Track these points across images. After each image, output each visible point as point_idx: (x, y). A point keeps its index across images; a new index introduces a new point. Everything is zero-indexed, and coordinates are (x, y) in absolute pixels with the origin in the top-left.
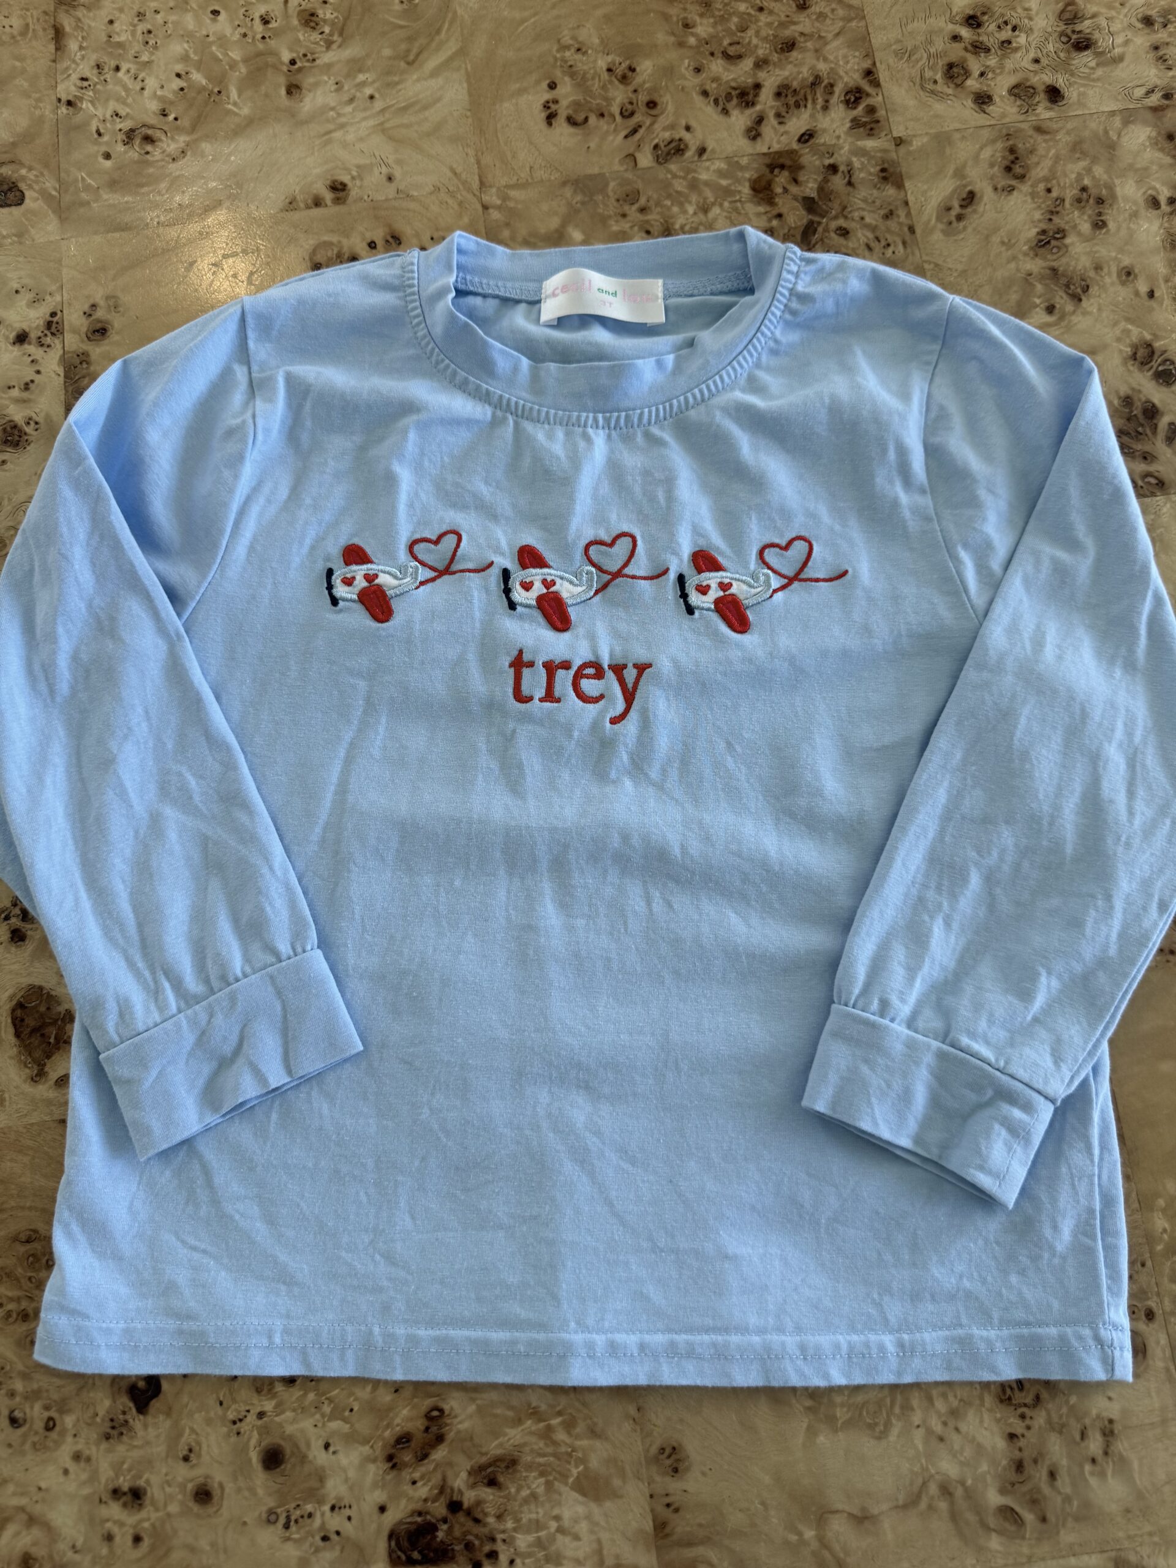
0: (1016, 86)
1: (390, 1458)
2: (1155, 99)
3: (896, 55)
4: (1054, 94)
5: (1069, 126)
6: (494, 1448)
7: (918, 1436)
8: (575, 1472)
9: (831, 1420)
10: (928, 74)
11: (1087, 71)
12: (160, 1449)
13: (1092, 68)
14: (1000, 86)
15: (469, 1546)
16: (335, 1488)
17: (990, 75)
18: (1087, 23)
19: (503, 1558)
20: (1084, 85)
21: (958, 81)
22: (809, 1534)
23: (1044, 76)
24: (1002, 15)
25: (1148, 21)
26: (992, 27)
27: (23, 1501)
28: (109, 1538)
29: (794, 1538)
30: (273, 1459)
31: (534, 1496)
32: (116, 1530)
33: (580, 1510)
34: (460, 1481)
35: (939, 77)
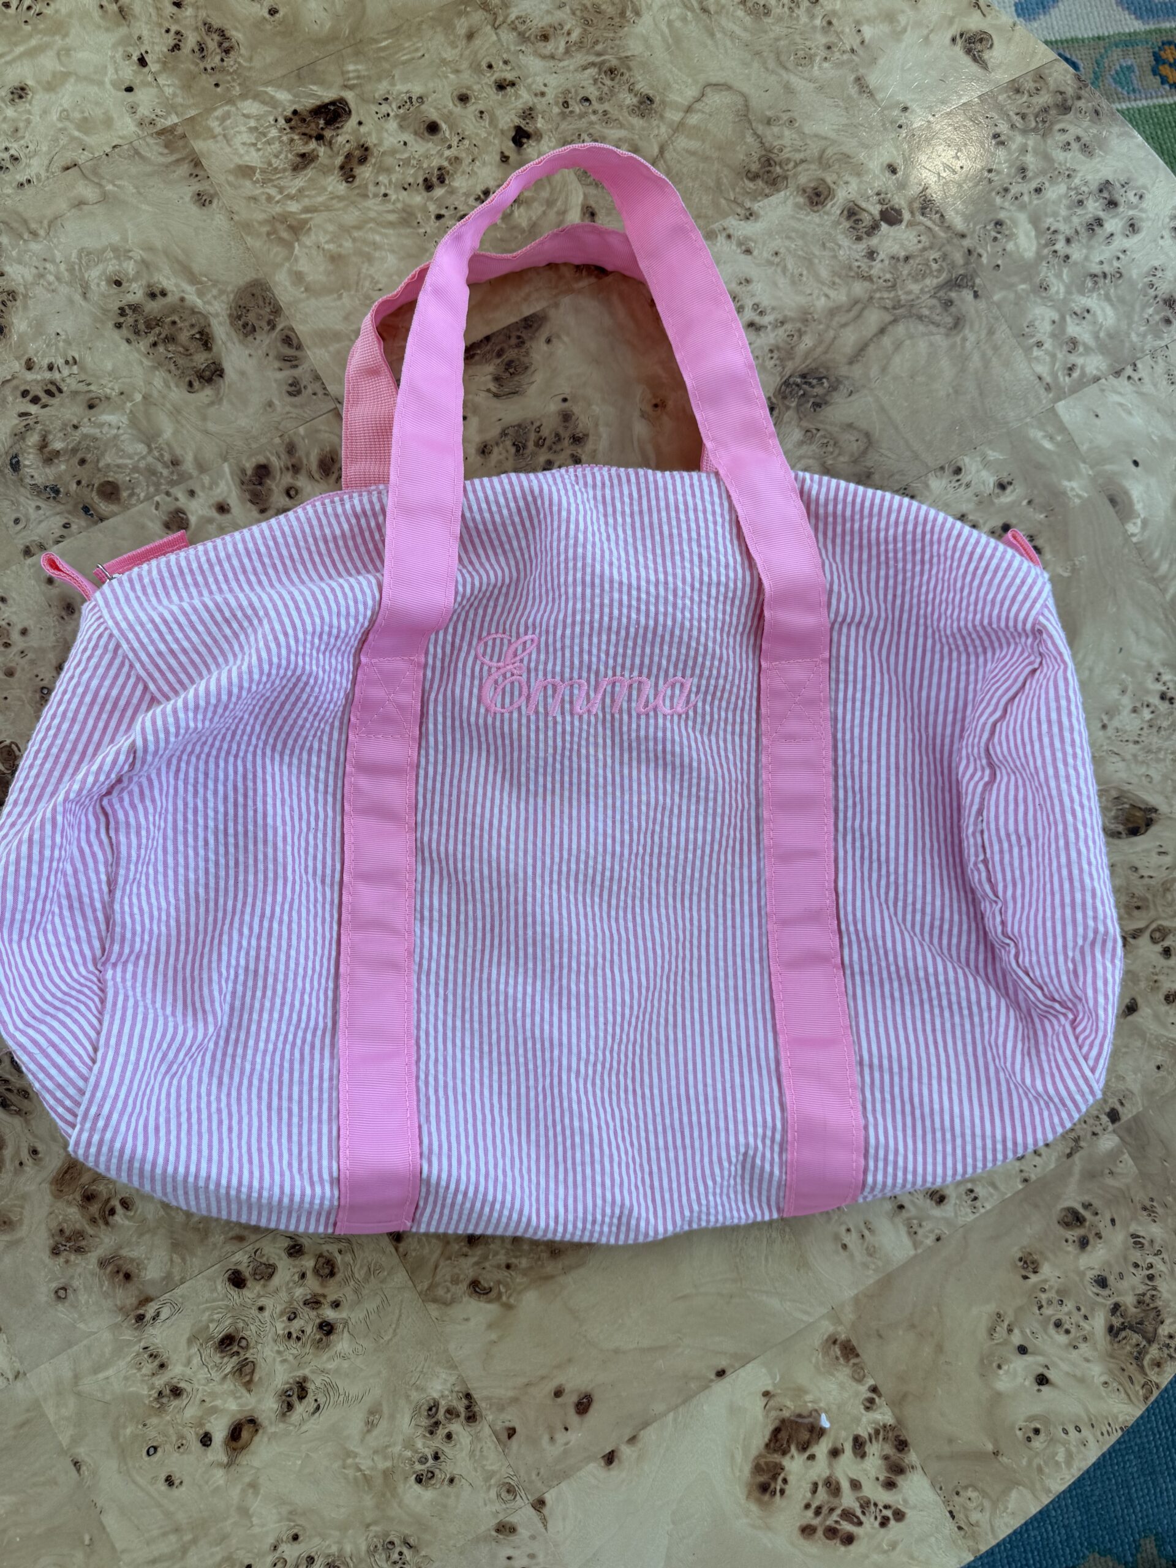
0: (271, 1275)
1: (367, 149)
2: (150, 1310)
3: (381, 1267)
4: (237, 1280)
5: (216, 1253)
6: (309, 172)
7: (58, 256)
8: (257, 175)
9: (115, 249)
10: (348, 1258)
11: (216, 1317)
12: (499, 112)
13: (212, 1321)
14: (286, 1271)
15: (303, 120)
16: (392, 125)
17: (296, 1278)
18: (228, 1370)
19: (282, 121)
20: (214, 1300)
21: (321, 1260)
22: (109, 187)
23: (251, 1296)
24: (304, 1345)
25: (176, 1392)
26: (308, 1330)
27: (561, 64)
28: (506, 62)
29: (118, 182)
30: (433, 128)
31: (276, 156)
32: (504, 67)
33: (247, 158)
34: (322, 150)
35: (339, 1259)
